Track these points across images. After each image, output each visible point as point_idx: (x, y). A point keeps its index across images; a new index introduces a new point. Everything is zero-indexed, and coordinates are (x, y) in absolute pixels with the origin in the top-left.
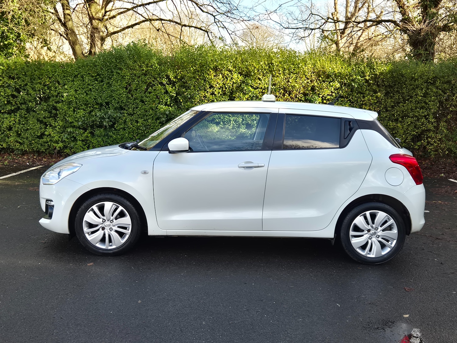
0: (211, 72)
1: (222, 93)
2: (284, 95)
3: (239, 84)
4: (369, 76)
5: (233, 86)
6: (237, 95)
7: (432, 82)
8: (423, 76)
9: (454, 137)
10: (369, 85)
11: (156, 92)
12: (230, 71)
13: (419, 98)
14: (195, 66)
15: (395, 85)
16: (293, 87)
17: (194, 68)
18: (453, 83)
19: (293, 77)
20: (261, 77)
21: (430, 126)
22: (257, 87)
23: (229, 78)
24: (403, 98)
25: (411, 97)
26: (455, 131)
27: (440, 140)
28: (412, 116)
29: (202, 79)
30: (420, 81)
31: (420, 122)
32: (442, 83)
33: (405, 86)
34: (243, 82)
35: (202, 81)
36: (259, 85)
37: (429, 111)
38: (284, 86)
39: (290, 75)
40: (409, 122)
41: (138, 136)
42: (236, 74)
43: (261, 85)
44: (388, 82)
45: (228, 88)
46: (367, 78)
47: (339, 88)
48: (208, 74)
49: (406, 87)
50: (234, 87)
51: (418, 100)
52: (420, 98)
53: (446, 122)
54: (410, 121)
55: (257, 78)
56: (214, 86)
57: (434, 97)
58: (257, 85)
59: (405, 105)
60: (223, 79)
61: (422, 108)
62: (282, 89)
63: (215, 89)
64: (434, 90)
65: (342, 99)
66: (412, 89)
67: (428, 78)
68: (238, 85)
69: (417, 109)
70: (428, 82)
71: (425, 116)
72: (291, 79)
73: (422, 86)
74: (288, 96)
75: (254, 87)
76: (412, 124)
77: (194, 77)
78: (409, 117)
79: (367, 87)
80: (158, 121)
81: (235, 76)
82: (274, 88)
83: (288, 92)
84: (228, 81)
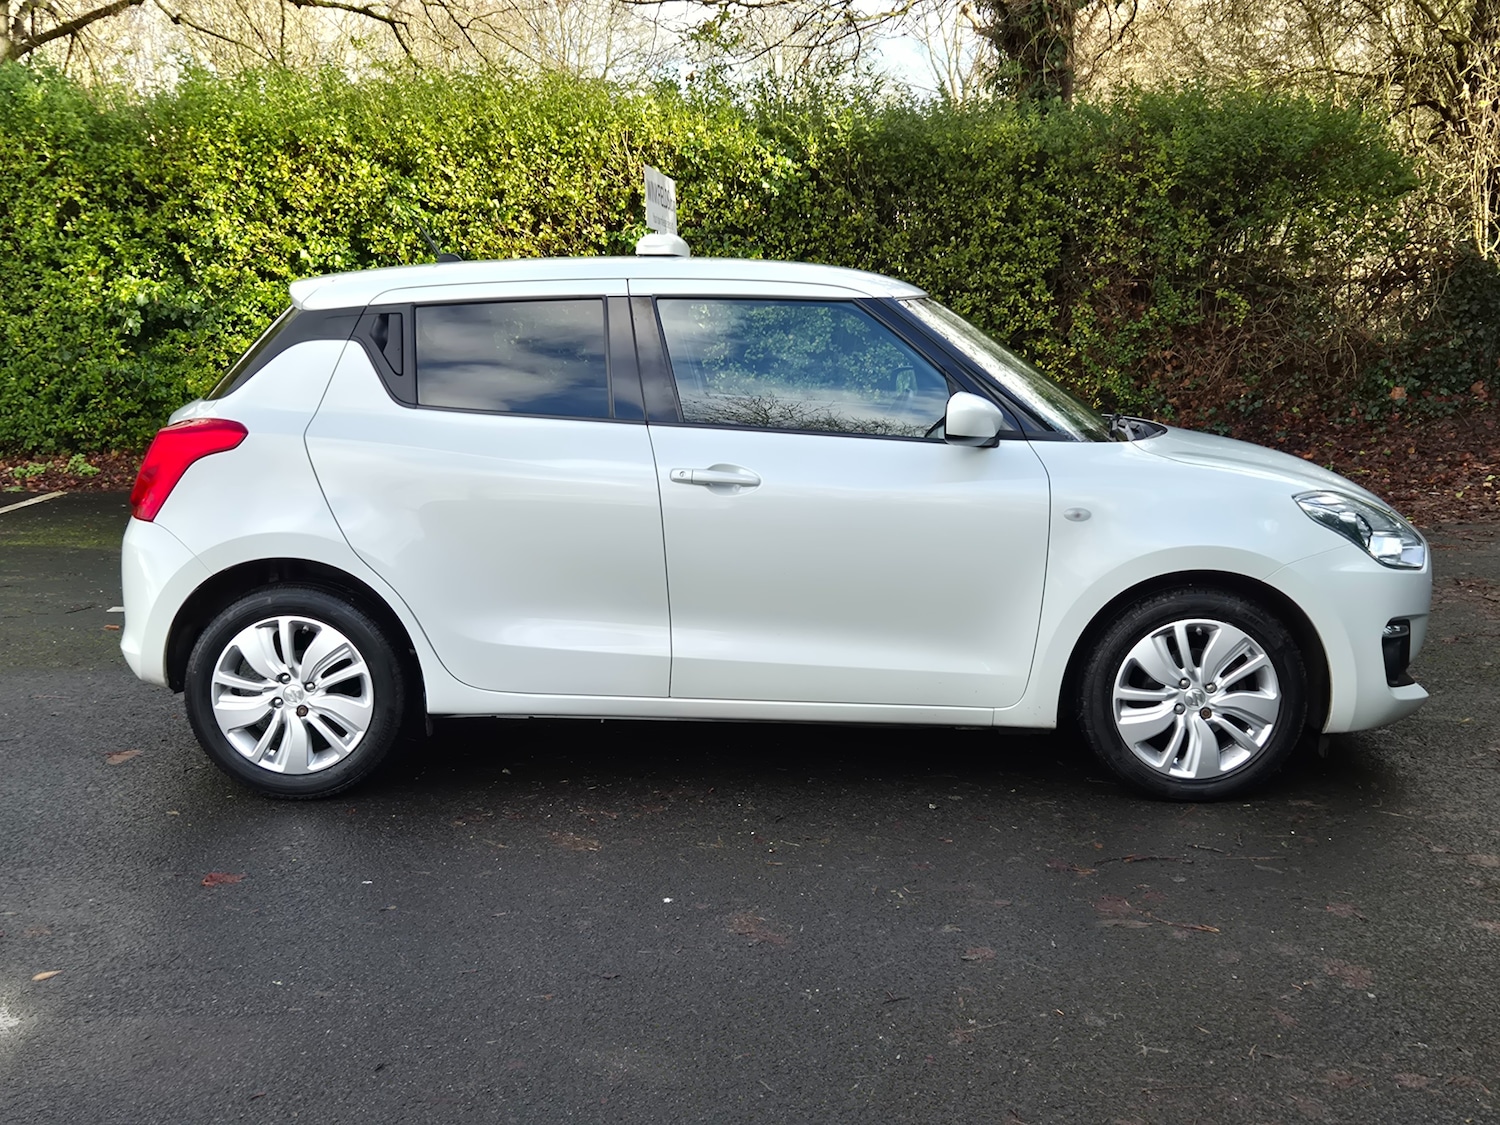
0: (276, 157)
1: (326, 228)
2: (535, 229)
3: (379, 196)
4: (819, 155)
5: (358, 204)
6: (374, 233)
7: (1033, 170)
8: (1000, 151)
9: (1118, 353)
10: (822, 187)
11: (95, 232)
12: (344, 153)
13: (993, 224)
14: (222, 138)
15: (909, 184)
16: (565, 200)
17: (219, 144)
18: (1098, 171)
19: (562, 167)
20: (449, 171)
21: (1041, 319)
22: (438, 204)
23: (341, 178)
24: (940, 224)
25: (966, 224)
26: (1122, 331)
27: (1075, 362)
28: (975, 285)
29: (249, 182)
30: (993, 168)
31: (1004, 306)
32: (1067, 170)
33: (942, 186)
34: (393, 190)
35: (251, 187)
36: (443, 197)
37: (1031, 268)
38: (532, 197)
39: (549, 159)
40: (965, 307)
41: (52, 383)
42: (364, 162)
43: (452, 197)
44: (882, 175)
45: (341, 211)
46: (812, 163)
47: (719, 201)
48: (271, 168)
49: (946, 189)
50: (361, 207)
51: (990, 231)
52: (996, 225)
53: (1092, 302)
54: (969, 302)
55: (438, 173)
56: (294, 205)
57: (1041, 221)
58: (438, 198)
59: (948, 250)
60: (322, 180)
61: (1008, 257)
62: (525, 207)
63: (300, 217)
64: (1040, 196)
65: (734, 239)
66: (966, 195)
67: (1018, 157)
68: (374, 200)
69: (992, 264)
70: (1020, 169)
71: (1019, 285)
72: (555, 173)
73: (999, 185)
74: (549, 231)
75: (431, 204)
76: (977, 313)
77: (222, 179)
78: (968, 291)
79: (816, 193)
80: (115, 331)
81: (363, 169)
82: (498, 206)
83: (549, 220)
84: (340, 188)
